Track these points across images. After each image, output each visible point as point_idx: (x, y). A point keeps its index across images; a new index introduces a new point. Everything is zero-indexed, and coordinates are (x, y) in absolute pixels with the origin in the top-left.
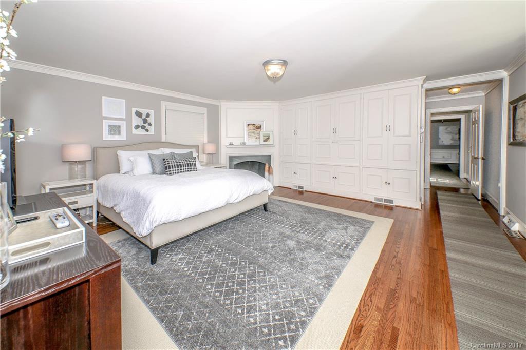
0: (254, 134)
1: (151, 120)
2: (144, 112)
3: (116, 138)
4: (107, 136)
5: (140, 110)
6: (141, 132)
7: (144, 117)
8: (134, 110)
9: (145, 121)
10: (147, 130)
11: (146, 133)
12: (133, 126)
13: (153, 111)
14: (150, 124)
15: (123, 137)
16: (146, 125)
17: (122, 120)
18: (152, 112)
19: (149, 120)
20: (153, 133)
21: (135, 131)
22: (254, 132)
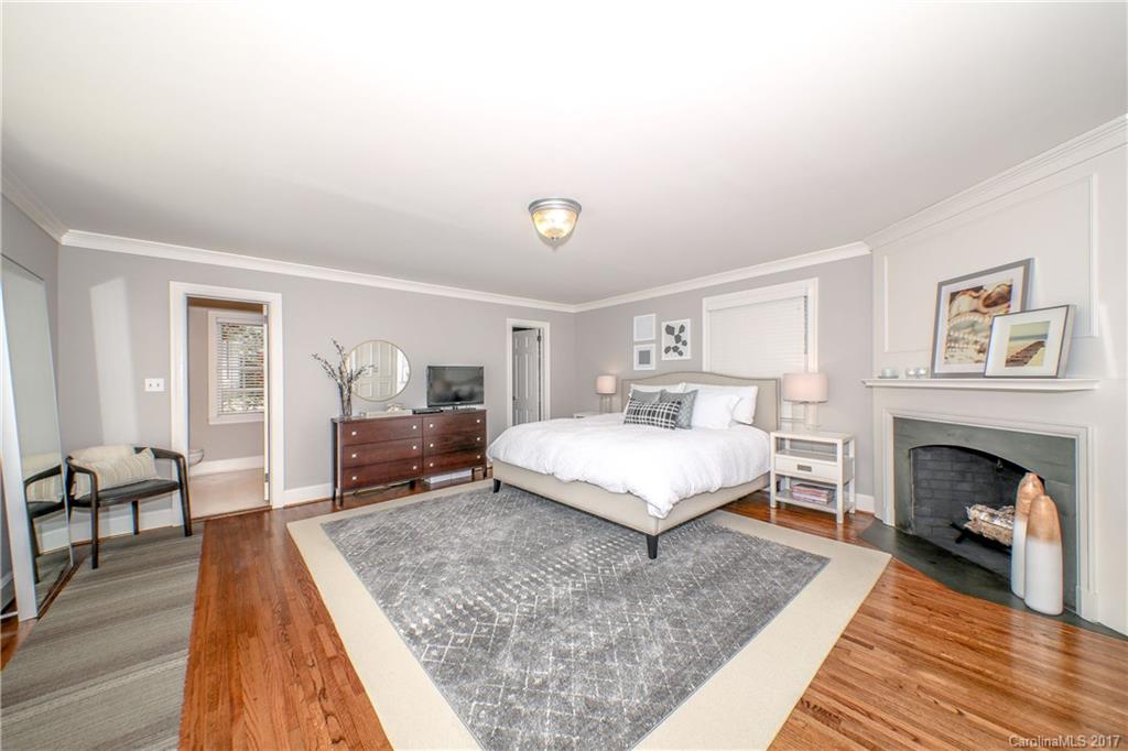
0: (975, 332)
1: (686, 336)
2: (676, 324)
3: (645, 367)
4: (637, 367)
5: (671, 323)
6: (673, 356)
7: (676, 333)
8: (664, 325)
9: (678, 339)
10: (681, 354)
11: (679, 358)
12: (663, 349)
13: (688, 320)
14: (685, 343)
15: (652, 367)
16: (679, 345)
17: (652, 342)
18: (687, 322)
19: (684, 336)
20: (689, 358)
21: (665, 357)
22: (973, 324)
